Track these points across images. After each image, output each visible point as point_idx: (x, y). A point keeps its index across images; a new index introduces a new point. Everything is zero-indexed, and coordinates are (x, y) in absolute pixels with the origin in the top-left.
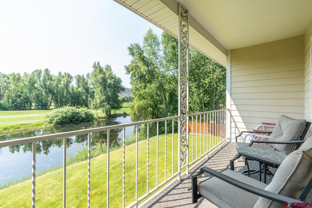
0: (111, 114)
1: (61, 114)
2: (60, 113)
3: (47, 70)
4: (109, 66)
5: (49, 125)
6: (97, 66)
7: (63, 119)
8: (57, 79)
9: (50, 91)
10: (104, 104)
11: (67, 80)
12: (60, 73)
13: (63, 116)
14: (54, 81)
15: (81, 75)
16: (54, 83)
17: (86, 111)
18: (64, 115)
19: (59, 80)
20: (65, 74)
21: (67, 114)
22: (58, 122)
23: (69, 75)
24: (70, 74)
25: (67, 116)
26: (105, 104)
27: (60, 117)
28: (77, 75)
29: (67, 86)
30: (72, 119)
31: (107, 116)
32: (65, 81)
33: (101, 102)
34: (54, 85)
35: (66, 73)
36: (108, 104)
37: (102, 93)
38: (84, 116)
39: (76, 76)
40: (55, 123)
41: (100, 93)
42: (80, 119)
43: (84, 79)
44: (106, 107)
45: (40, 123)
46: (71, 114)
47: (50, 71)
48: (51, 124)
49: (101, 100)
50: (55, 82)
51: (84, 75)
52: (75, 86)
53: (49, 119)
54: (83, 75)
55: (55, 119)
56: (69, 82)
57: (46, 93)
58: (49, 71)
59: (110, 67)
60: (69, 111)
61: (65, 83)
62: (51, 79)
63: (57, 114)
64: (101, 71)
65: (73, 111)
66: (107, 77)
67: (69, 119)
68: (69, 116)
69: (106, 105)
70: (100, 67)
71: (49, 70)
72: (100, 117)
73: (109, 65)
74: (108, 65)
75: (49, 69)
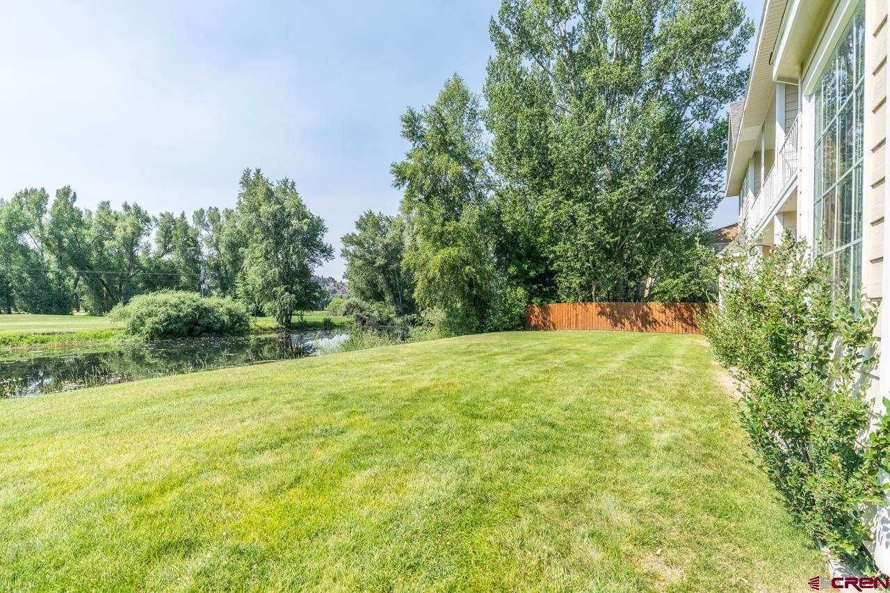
0: (292, 321)
1: (163, 309)
2: (160, 307)
3: (65, 193)
4: (290, 184)
5: (132, 340)
6: (252, 182)
7: (170, 324)
8: (100, 222)
9: (76, 258)
10: (275, 292)
11: (133, 225)
12: (105, 206)
13: (169, 316)
14: (88, 229)
15: (177, 216)
16: (89, 236)
17: (229, 306)
18: (173, 313)
19: (105, 225)
20: (126, 207)
21: (180, 311)
22: (157, 329)
23: (138, 211)
24: (144, 208)
25: (181, 314)
26: (280, 289)
27: (162, 317)
28: (162, 215)
29: (131, 243)
30: (192, 326)
31: (284, 327)
32: (129, 230)
33: (268, 285)
34: (88, 240)
35: (131, 204)
36: (286, 290)
37: (267, 259)
38: (226, 318)
39: (158, 217)
40: (148, 332)
41: (262, 259)
42: (218, 326)
43: (186, 228)
44: (283, 300)
45: (102, 332)
46: (190, 310)
47: (77, 196)
48: (136, 337)
49: (265, 280)
50: (93, 231)
51: (186, 215)
52: (155, 247)
53: (130, 320)
54: (183, 216)
55: (149, 322)
56: (138, 232)
57: (63, 265)
58: (71, 196)
59: (293, 184)
60: (183, 302)
61: (127, 237)
62: (80, 224)
63: (150, 308)
64: (269, 194)
65: (195, 304)
66: (290, 212)
67: (187, 324)
68: (186, 316)
69: (282, 294)
70: (266, 183)
71: (75, 193)
72: (263, 327)
73: (290, 181)
74: (287, 180)
75: (73, 189)
